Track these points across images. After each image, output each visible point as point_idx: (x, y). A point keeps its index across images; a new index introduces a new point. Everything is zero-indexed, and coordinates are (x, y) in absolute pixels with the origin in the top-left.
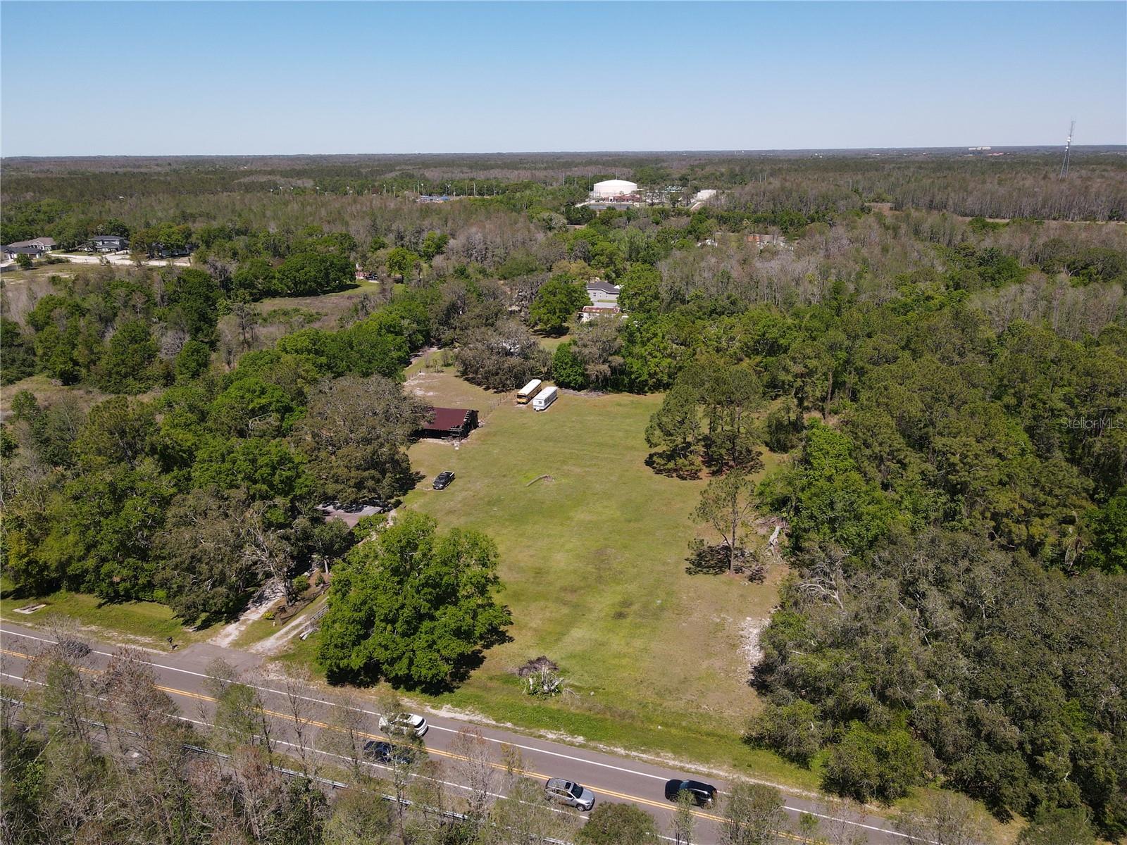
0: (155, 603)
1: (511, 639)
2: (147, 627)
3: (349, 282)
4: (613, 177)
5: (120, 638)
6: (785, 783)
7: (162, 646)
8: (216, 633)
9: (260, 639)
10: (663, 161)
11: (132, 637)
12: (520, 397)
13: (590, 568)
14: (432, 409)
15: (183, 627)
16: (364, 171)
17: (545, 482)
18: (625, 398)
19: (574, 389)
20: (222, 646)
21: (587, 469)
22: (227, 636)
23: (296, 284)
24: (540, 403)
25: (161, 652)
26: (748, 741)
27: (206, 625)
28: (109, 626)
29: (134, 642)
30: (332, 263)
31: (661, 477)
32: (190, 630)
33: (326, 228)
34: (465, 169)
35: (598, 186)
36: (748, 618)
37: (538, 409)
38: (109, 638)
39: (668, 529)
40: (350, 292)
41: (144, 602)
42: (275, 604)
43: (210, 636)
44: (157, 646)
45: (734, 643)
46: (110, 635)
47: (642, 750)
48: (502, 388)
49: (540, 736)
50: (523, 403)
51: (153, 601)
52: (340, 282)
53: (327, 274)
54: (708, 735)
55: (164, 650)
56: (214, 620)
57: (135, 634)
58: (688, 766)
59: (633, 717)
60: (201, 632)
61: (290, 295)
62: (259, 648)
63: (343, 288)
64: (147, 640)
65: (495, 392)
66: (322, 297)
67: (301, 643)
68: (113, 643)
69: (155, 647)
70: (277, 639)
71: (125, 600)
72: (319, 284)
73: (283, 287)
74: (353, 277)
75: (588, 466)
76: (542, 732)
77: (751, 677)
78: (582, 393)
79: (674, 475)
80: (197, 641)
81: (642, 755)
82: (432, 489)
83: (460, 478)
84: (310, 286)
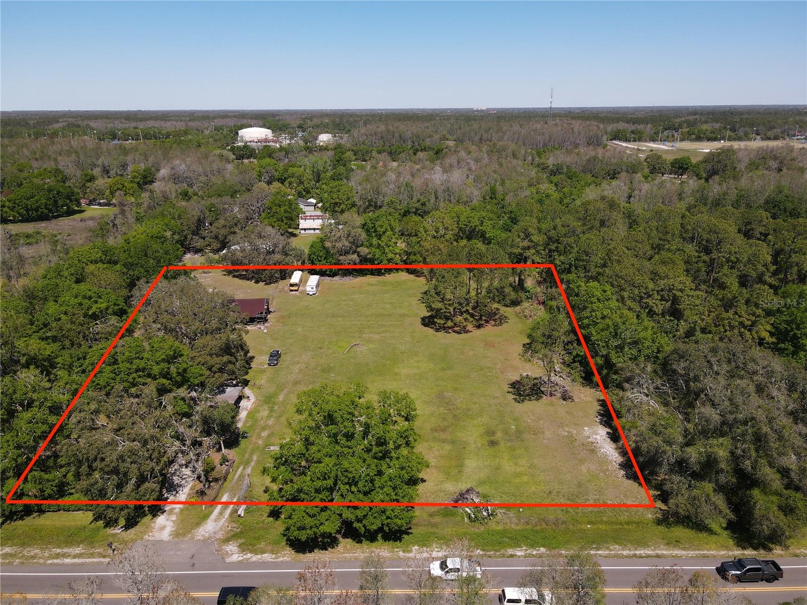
0: (62, 512)
1: (423, 481)
2: (70, 537)
3: (76, 208)
4: (251, 126)
5: (46, 554)
6: (711, 549)
7: (99, 553)
8: (148, 528)
9: (198, 524)
10: (278, 115)
11: (59, 551)
12: (292, 285)
13: (442, 410)
14: (234, 301)
15: (108, 529)
16: (31, 122)
17: (358, 349)
18: (370, 279)
19: (329, 276)
20: (165, 540)
21: (383, 335)
22: (163, 528)
23: (27, 210)
24: (312, 288)
25: (102, 560)
26: (659, 522)
27: (131, 523)
28: (23, 545)
29: (65, 555)
30: (58, 192)
31: (441, 334)
32: (117, 531)
33: (35, 164)
34: (123, 121)
35: (242, 132)
36: (585, 428)
37: (311, 293)
38: (33, 557)
39: (477, 371)
40: (77, 216)
41: (48, 514)
42: (191, 489)
43: (145, 532)
44: (91, 554)
45: (592, 449)
46: (32, 554)
47: (595, 548)
48: (270, 281)
49: (512, 556)
50: (295, 290)
51: (59, 510)
52: (68, 208)
53: (56, 202)
54: (628, 523)
55: (104, 557)
56: (138, 516)
57: (59, 547)
58: (638, 552)
59: (564, 522)
60: (132, 532)
61: (22, 221)
62: (203, 533)
63: (70, 213)
64: (78, 550)
65: (266, 284)
66: (54, 221)
67: (241, 521)
68: (41, 561)
69: (92, 555)
70: (215, 521)
71: (25, 515)
72: (50, 211)
73: (15, 214)
74: (79, 204)
75: (383, 332)
76: (510, 551)
77: (623, 472)
78: (336, 278)
79: (450, 331)
80: (134, 541)
81: (598, 552)
82: (266, 366)
83: (285, 354)
84: (42, 213)
